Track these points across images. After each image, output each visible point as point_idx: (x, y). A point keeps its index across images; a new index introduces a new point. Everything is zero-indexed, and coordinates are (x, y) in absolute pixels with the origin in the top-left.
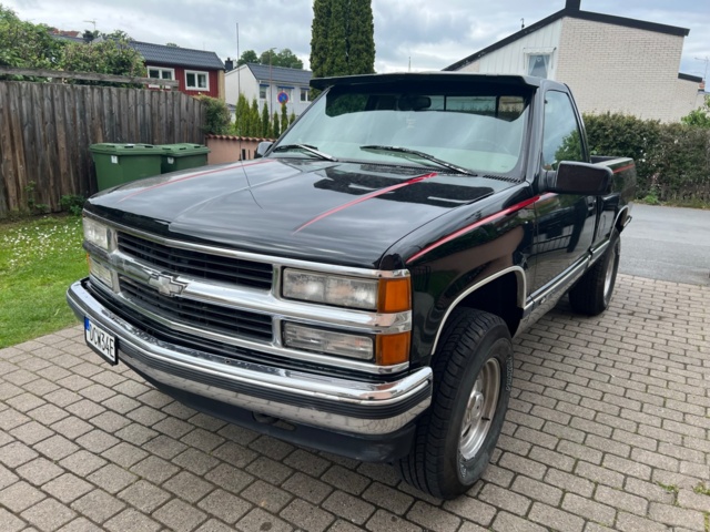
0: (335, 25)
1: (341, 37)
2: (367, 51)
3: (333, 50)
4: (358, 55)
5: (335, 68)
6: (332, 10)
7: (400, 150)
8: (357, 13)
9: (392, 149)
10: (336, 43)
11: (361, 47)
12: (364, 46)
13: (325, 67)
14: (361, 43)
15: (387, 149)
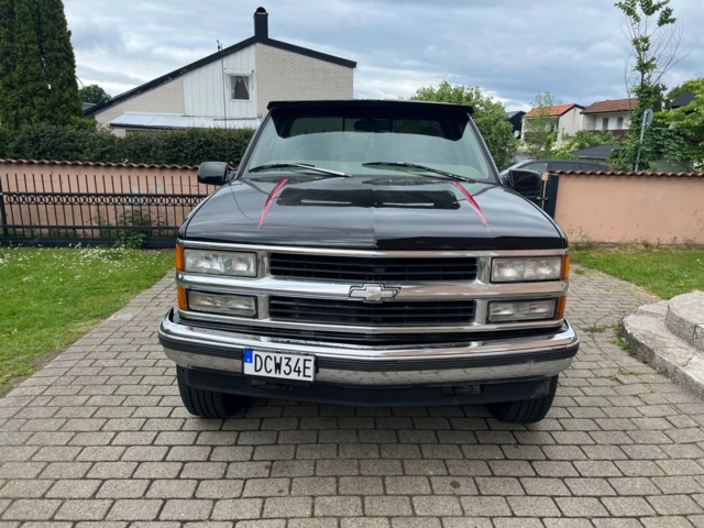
0: (23, 28)
1: (32, 42)
2: (66, 60)
3: (24, 57)
4: (58, 64)
5: (29, 77)
6: (15, 9)
7: (405, 165)
8: (49, 17)
9: (396, 165)
10: (27, 50)
11: (59, 55)
12: (63, 54)
13: (15, 75)
14: (59, 50)
15: (391, 165)
